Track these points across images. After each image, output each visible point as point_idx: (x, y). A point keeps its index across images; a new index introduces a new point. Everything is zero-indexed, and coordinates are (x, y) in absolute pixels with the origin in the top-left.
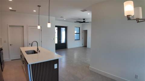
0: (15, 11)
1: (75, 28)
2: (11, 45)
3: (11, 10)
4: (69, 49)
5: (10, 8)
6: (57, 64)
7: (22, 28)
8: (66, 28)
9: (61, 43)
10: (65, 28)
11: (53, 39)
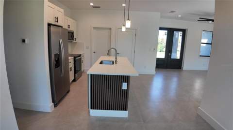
0: (99, 7)
1: (203, 32)
2: (94, 52)
3: (94, 7)
4: (186, 71)
5: (92, 4)
6: (126, 83)
7: (109, 31)
8: (184, 31)
9: (172, 58)
10: (181, 32)
11: (152, 49)
